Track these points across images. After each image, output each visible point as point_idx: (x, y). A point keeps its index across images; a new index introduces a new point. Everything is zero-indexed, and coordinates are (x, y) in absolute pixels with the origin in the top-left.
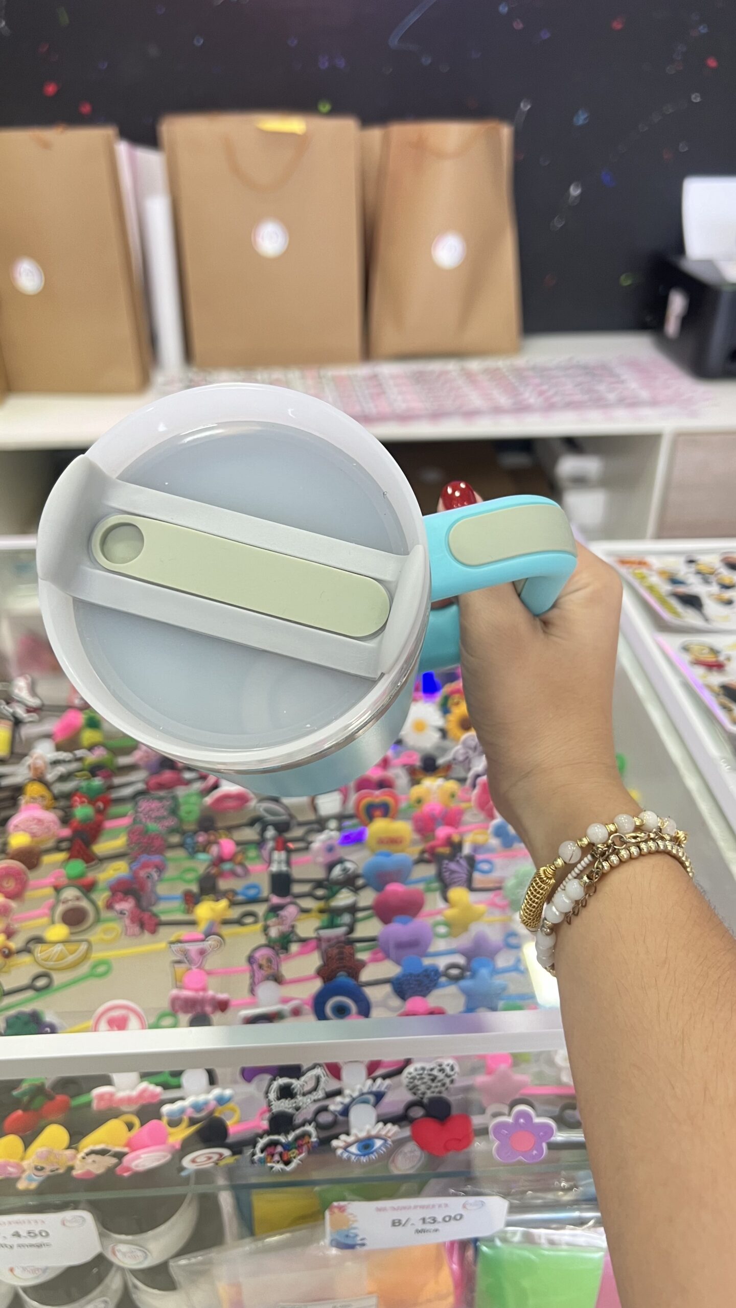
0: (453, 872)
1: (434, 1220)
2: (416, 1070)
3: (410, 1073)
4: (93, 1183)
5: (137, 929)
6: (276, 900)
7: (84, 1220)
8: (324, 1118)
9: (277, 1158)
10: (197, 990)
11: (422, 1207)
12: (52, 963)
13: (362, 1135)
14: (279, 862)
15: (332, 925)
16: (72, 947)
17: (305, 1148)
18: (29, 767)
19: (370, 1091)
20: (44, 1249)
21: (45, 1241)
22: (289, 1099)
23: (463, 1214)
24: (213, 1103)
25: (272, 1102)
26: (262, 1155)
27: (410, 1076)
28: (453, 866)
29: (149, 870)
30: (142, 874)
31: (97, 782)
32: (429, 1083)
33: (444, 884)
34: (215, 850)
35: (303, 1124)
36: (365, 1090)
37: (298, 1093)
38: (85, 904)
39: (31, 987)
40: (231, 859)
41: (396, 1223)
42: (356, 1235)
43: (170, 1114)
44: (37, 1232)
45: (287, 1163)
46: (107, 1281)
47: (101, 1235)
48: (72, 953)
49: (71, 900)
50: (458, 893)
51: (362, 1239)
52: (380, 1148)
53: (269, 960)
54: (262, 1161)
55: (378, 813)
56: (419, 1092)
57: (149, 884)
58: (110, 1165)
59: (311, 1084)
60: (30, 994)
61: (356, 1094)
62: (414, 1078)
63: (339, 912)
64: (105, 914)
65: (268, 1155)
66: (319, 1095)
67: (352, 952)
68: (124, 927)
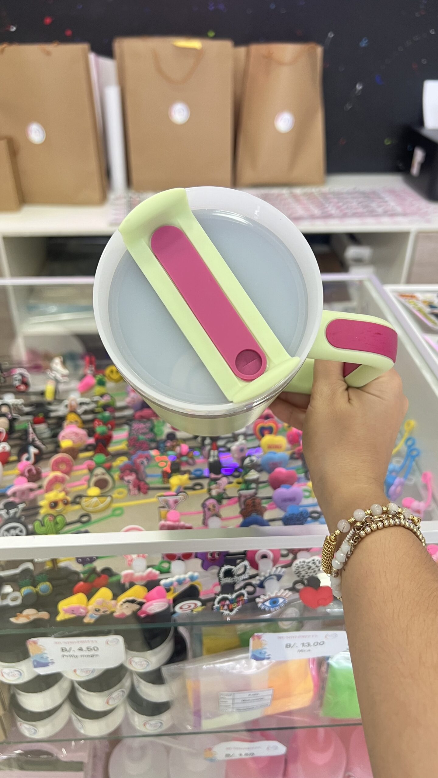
1: (309, 645)
2: (300, 562)
3: (297, 564)
4: (123, 620)
5: (136, 492)
6: (213, 476)
7: (118, 641)
8: (250, 588)
9: (226, 607)
10: (175, 522)
11: (303, 637)
12: (91, 508)
13: (273, 595)
14: (214, 456)
15: (248, 488)
16: (102, 499)
17: (240, 603)
18: (66, 406)
19: (274, 573)
20: (95, 658)
21: (96, 653)
22: (230, 577)
23: (325, 641)
24: (189, 580)
25: (221, 579)
26: (218, 605)
27: (297, 566)
29: (142, 459)
30: (139, 461)
31: (107, 414)
32: (307, 570)
34: (178, 449)
35: (240, 589)
36: (272, 573)
37: (235, 575)
38: (107, 477)
39: (79, 521)
40: (187, 455)
43: (165, 585)
44: (92, 647)
45: (231, 610)
46: (124, 680)
47: (126, 652)
48: (102, 503)
49: (99, 475)
51: (269, 655)
52: (281, 603)
53: (214, 506)
54: (218, 609)
55: (266, 432)
56: (301, 575)
57: (142, 467)
58: (135, 610)
59: (242, 571)
60: (78, 525)
61: (267, 575)
62: (298, 567)
63: (250, 482)
65: (222, 605)
66: (246, 576)
67: (260, 504)
68: (129, 490)
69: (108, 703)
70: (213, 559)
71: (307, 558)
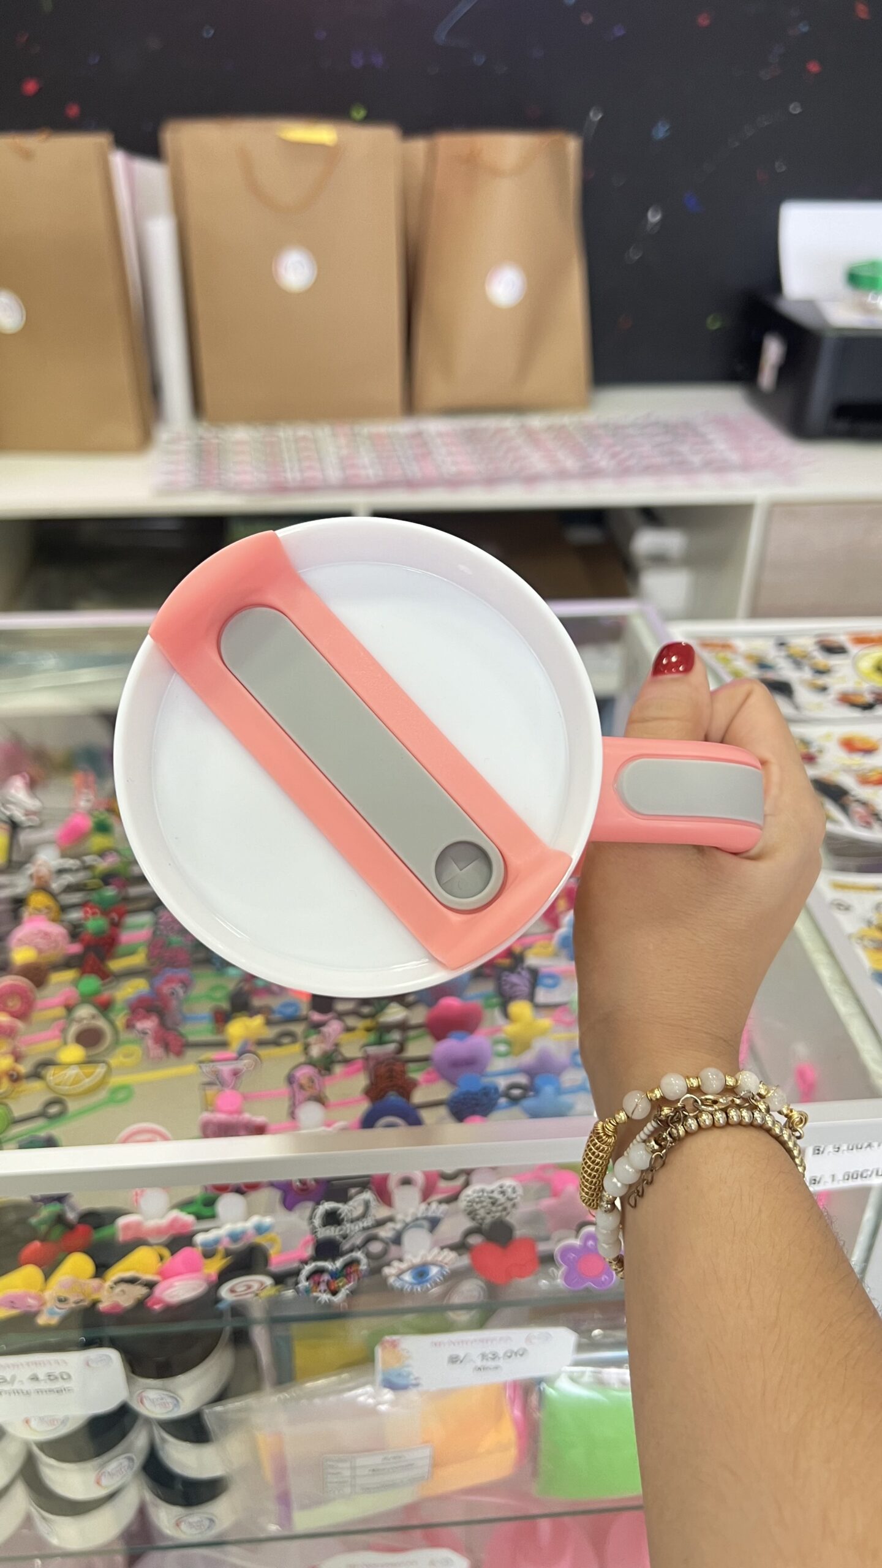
0: (514, 985)
1: (495, 1356)
2: (474, 1192)
3: (468, 1196)
4: (121, 1317)
5: (158, 1051)
6: (316, 1017)
7: (110, 1358)
8: (375, 1247)
9: (323, 1287)
10: (231, 1113)
11: (482, 1341)
12: (67, 1087)
13: (417, 1261)
15: (380, 1042)
16: (88, 1069)
17: (354, 1277)
18: (31, 876)
19: (424, 1215)
20: (65, 1395)
21: (66, 1385)
22: (336, 1225)
23: (526, 1348)
24: (251, 1231)
25: (317, 1229)
27: (469, 1199)
28: (514, 978)
29: (173, 985)
30: (166, 989)
31: (110, 892)
32: (489, 1207)
33: (505, 1000)
35: (352, 1250)
36: (419, 1215)
37: (345, 1219)
38: (101, 1023)
39: (42, 1114)
41: (454, 1360)
42: (409, 1374)
43: (205, 1245)
44: (57, 1374)
45: (334, 1293)
46: (132, 1436)
47: (129, 1381)
48: (88, 1076)
49: (85, 1019)
50: (520, 1008)
51: (416, 1379)
52: (435, 1276)
53: (312, 1081)
54: (308, 1291)
56: (478, 1217)
57: (174, 1003)
58: (140, 1297)
59: (360, 1211)
60: (40, 1122)
61: (409, 1219)
62: (472, 1201)
63: (388, 1028)
64: (124, 1035)
65: (314, 1283)
66: (368, 1222)
67: (404, 1072)
68: (146, 1051)
69: (98, 1483)
70: (305, 1187)
71: (490, 1183)
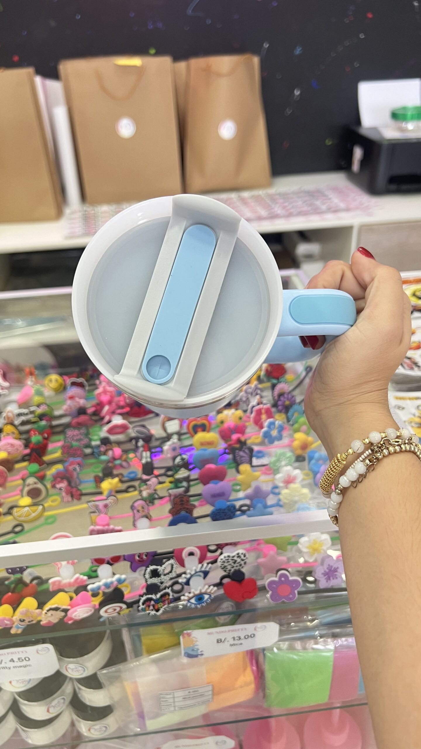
0: (242, 457)
1: (240, 638)
2: (225, 557)
3: (222, 559)
4: (52, 628)
5: (70, 499)
6: (145, 477)
8: (177, 587)
9: (151, 608)
10: (104, 526)
11: (233, 631)
12: (23, 518)
13: (197, 592)
14: (146, 458)
15: (177, 487)
16: (34, 508)
17: (167, 602)
18: (5, 417)
19: (200, 570)
20: (27, 668)
21: (28, 663)
22: (157, 577)
23: (255, 633)
24: (116, 583)
25: (147, 579)
26: (144, 607)
27: (222, 561)
28: (241, 453)
29: (75, 466)
30: (71, 468)
31: (43, 423)
32: (233, 564)
33: (237, 463)
34: (110, 453)
35: (165, 589)
36: (198, 570)
37: (162, 574)
38: (40, 486)
39: (12, 532)
40: (120, 458)
41: (219, 641)
42: (198, 649)
43: (92, 590)
44: (23, 658)
45: (157, 610)
46: (64, 687)
47: (59, 660)
48: (34, 512)
49: (32, 484)
50: (245, 467)
51: (201, 651)
52: (207, 600)
53: (143, 508)
54: (144, 610)
55: (199, 430)
56: (228, 570)
57: (75, 474)
58: (61, 617)
59: (168, 570)
60: (11, 536)
61: (193, 572)
62: (224, 562)
63: (179, 481)
64: (52, 491)
65: (146, 606)
66: (173, 575)
67: (188, 501)
68: (63, 498)
70: (142, 560)
71: (232, 553)
